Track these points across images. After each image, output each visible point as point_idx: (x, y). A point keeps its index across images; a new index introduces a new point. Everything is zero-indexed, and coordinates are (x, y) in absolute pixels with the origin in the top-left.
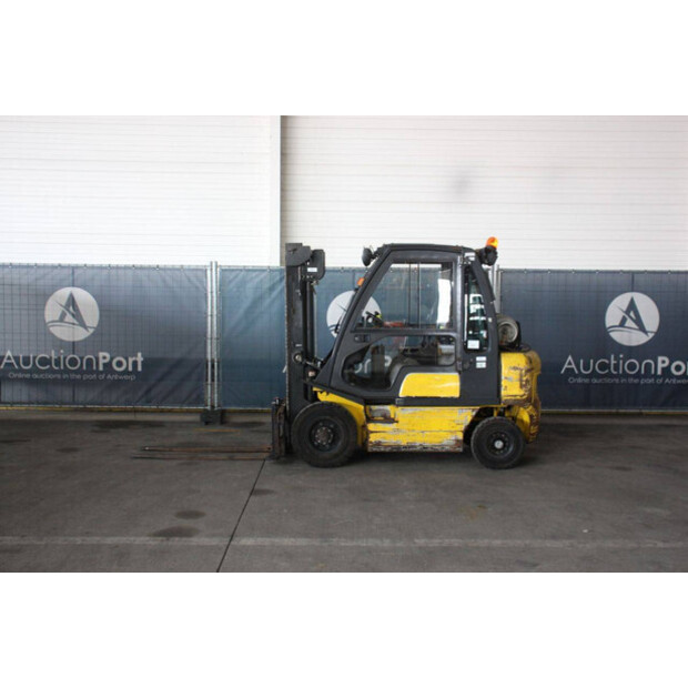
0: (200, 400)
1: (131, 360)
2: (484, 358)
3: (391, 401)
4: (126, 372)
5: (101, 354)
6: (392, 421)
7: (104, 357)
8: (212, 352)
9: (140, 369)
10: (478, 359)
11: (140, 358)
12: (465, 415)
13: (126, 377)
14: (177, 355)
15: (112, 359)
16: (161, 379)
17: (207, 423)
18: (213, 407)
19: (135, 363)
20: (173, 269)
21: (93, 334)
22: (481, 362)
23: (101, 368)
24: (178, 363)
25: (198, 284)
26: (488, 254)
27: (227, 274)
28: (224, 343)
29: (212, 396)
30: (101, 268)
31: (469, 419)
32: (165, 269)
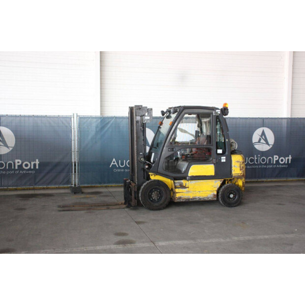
0: (69, 182)
1: (32, 163)
2: (225, 158)
3: (185, 178)
4: (30, 169)
5: (17, 161)
6: (185, 187)
7: (18, 162)
8: (75, 158)
9: (37, 167)
10: (222, 158)
11: (37, 162)
12: (217, 183)
13: (30, 172)
14: (57, 160)
15: (22, 163)
16: (48, 173)
17: (75, 193)
18: (75, 185)
19: (35, 165)
20: (54, 117)
21: (12, 150)
22: (223, 159)
23: (16, 168)
24: (57, 164)
25: (67, 125)
26: (225, 111)
27: (82, 120)
28: (81, 153)
29: (75, 180)
30: (16, 116)
31: (219, 185)
32: (50, 117)
